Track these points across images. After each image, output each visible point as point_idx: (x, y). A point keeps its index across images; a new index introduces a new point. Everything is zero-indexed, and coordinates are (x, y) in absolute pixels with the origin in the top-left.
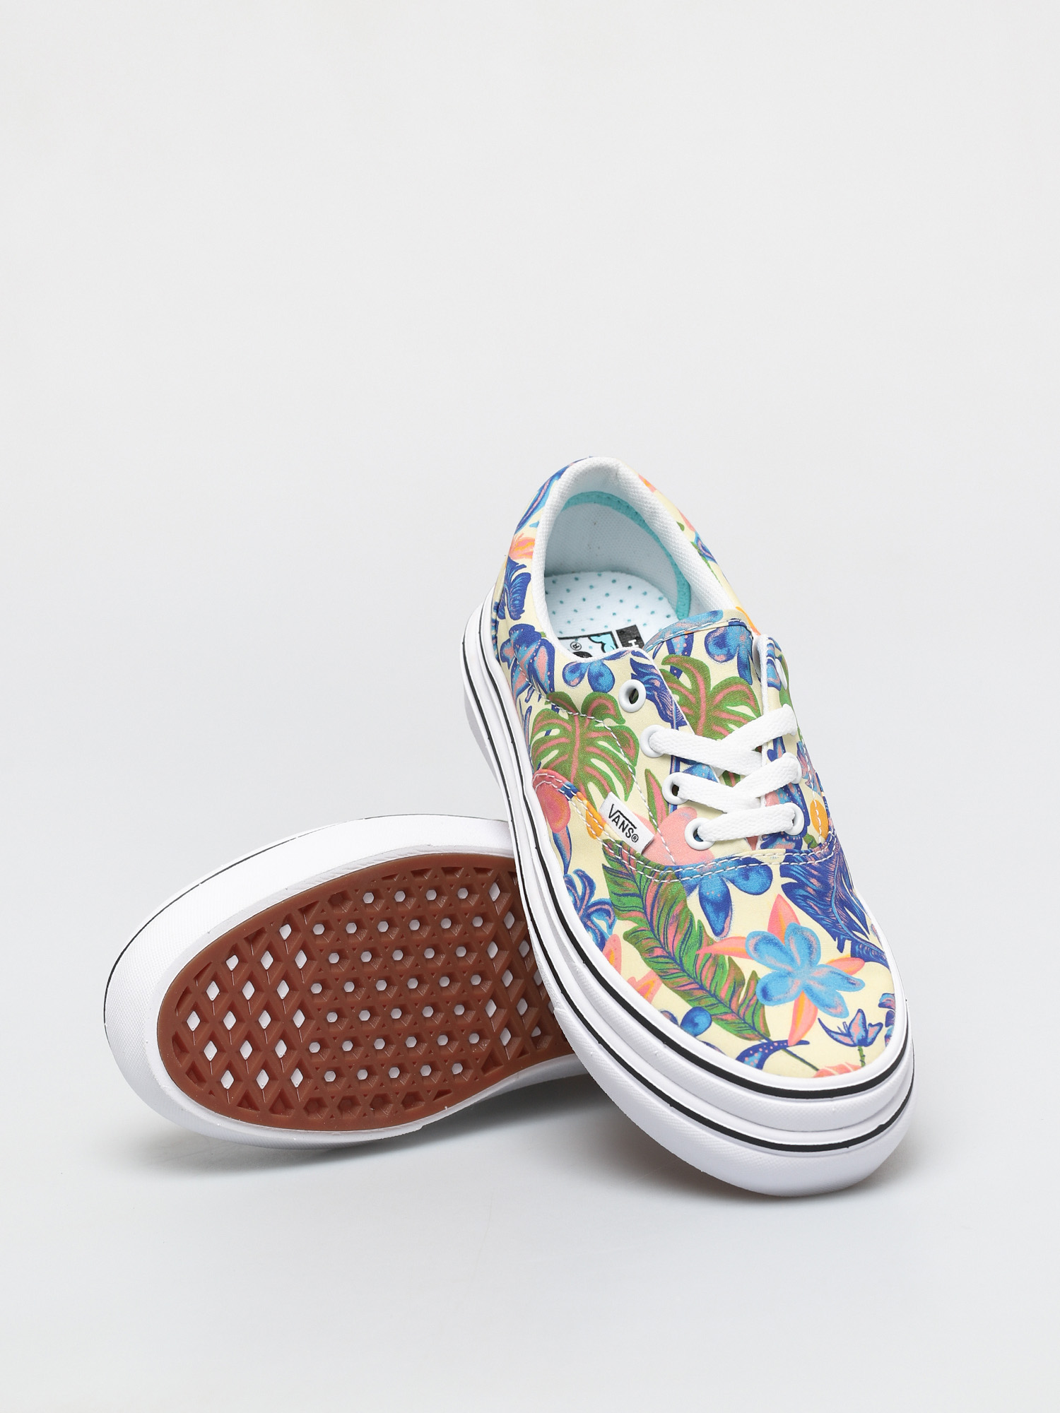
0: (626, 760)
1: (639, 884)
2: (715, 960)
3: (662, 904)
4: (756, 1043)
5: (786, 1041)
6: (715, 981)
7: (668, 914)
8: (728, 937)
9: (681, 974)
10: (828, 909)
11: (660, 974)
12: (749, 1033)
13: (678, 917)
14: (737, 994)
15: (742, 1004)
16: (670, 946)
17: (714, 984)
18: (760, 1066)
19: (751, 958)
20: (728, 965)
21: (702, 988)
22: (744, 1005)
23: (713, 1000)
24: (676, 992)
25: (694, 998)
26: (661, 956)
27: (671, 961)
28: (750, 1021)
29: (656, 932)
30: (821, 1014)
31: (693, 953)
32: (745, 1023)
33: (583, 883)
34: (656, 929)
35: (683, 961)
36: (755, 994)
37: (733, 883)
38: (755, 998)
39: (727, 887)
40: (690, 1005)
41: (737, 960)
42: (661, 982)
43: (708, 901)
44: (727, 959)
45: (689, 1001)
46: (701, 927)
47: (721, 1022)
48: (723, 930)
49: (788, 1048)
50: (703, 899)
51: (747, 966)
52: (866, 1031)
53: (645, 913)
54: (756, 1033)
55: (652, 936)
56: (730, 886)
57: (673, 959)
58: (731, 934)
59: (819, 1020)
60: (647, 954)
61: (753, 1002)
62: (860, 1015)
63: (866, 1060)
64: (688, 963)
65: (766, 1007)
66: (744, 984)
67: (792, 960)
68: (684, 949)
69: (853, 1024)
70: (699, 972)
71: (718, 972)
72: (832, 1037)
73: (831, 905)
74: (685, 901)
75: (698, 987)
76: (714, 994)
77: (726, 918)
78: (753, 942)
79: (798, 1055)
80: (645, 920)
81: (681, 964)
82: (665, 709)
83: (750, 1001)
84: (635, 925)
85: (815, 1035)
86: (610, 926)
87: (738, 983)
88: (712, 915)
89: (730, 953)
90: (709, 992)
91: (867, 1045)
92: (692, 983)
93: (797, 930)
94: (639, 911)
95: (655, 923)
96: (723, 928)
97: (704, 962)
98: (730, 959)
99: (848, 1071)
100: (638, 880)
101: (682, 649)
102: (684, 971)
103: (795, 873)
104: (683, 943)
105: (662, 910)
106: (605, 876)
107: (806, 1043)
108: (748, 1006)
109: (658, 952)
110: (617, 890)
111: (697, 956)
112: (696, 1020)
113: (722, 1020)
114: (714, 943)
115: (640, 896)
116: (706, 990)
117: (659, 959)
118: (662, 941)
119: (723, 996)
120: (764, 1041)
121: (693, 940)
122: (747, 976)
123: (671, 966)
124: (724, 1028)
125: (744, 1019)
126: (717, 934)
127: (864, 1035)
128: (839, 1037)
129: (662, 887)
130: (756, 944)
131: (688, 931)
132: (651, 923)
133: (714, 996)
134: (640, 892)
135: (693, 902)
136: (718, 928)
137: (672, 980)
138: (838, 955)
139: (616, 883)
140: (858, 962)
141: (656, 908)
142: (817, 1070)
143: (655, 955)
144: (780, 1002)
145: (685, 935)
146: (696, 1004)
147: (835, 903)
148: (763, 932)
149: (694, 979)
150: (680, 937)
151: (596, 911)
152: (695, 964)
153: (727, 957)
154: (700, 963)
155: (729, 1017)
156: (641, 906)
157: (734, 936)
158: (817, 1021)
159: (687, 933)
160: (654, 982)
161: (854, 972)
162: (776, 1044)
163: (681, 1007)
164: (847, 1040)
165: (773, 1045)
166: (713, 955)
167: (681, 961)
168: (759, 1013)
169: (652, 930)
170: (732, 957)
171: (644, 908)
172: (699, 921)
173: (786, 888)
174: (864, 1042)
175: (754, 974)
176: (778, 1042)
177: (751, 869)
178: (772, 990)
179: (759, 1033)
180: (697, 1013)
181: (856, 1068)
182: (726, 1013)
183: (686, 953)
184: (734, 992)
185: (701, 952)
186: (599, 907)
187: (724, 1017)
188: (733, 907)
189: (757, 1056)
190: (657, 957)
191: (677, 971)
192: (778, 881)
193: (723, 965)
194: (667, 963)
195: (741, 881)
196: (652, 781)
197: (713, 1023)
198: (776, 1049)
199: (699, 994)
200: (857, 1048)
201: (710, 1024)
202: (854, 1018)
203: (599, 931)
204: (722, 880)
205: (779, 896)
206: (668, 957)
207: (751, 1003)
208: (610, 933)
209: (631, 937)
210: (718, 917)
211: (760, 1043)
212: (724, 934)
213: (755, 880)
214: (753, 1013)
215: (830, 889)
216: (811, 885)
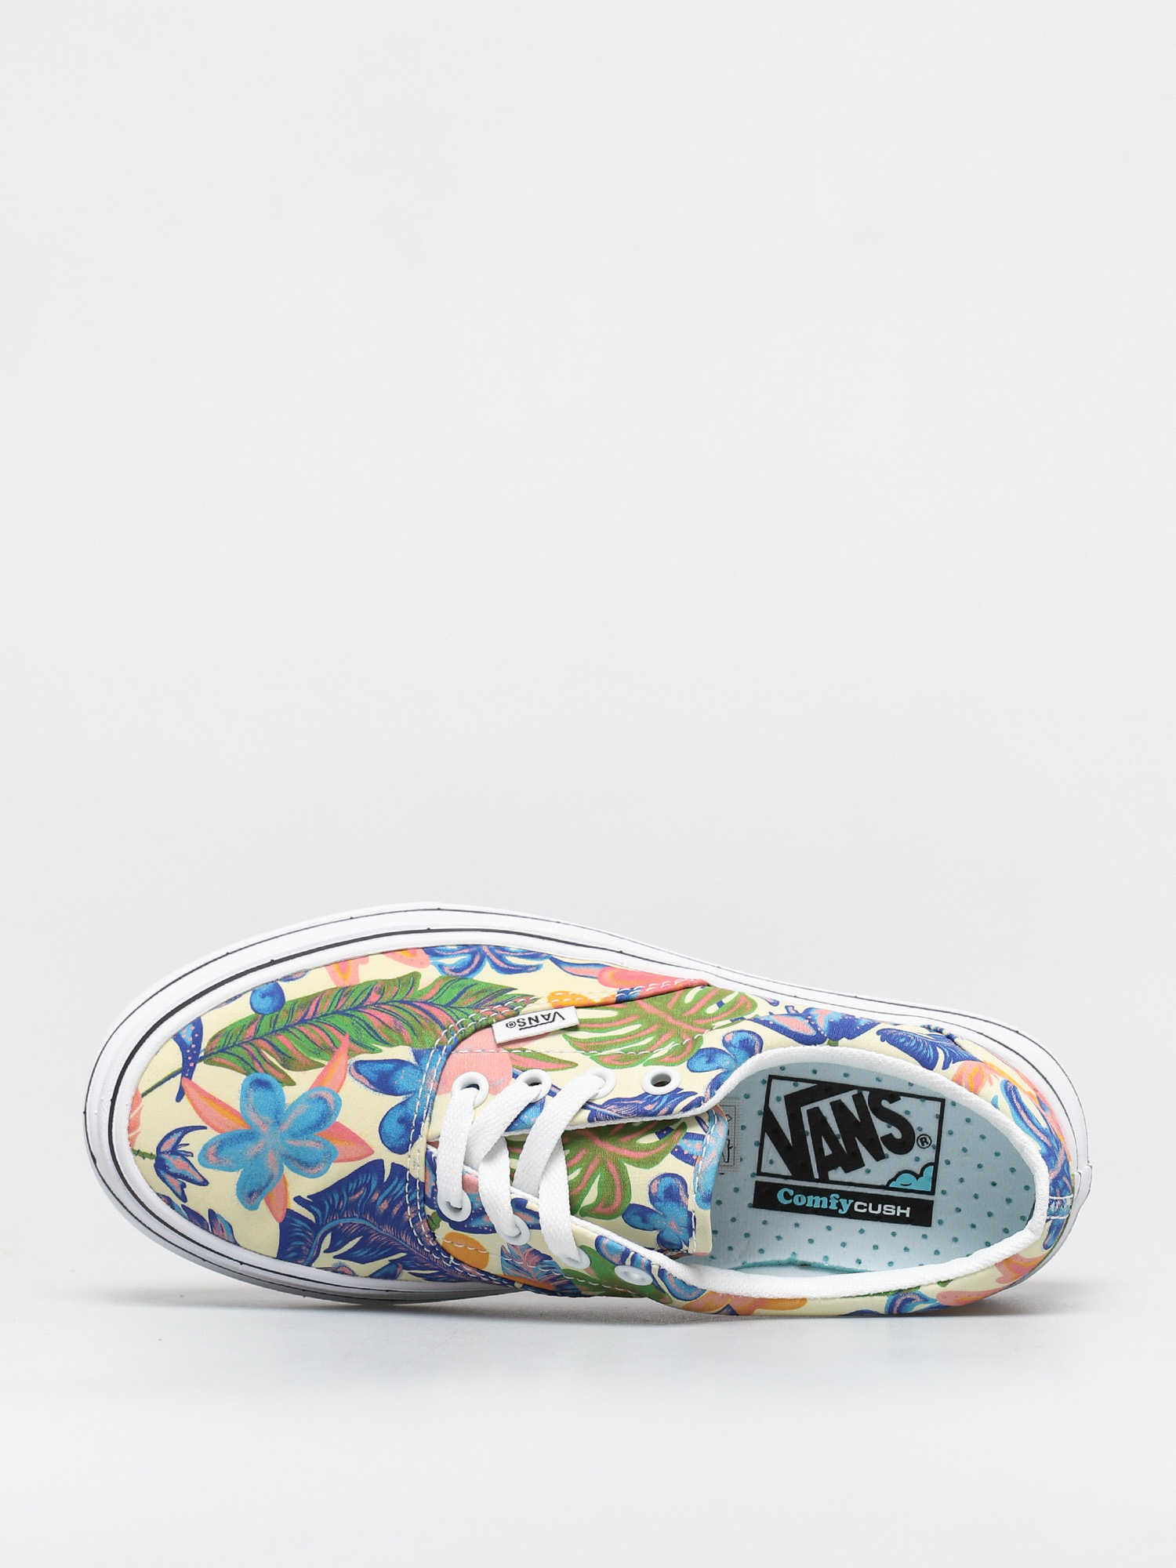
0: (604, 1053)
1: (462, 1009)
2: (330, 1050)
3: (422, 1021)
4: (204, 1045)
5: (190, 1077)
6: (304, 1038)
7: (407, 1023)
8: (348, 1074)
9: (333, 1008)
10: (356, 1212)
11: (348, 990)
12: (220, 1042)
13: (399, 1031)
14: (274, 1053)
15: (259, 1052)
16: (373, 1012)
17: (299, 1034)
18: (177, 1038)
19: (312, 1089)
20: (316, 1060)
21: (303, 1021)
22: (256, 1054)
23: (280, 1024)
24: (315, 996)
25: (296, 1007)
26: (367, 998)
27: (357, 1003)
28: (233, 1050)
29: (397, 1004)
30: (210, 1134)
31: (350, 1030)
32: (234, 1045)
33: (517, 966)
34: (401, 1006)
35: (345, 1017)
36: (265, 1072)
37: (401, 1104)
38: (260, 1070)
39: (400, 1095)
40: (290, 1001)
41: (316, 1072)
42: (339, 985)
43: (396, 1069)
44: (323, 1062)
45: (295, 1002)
46: (373, 1050)
47: (249, 1021)
48: (358, 1072)
49: (180, 1075)
50: (400, 1064)
51: (304, 1081)
52: (175, 1176)
53: (425, 1002)
54: (215, 1051)
55: (395, 999)
56: (400, 1099)
57: (356, 1009)
58: (349, 1078)
59: (205, 1128)
60: (381, 987)
61: (256, 1066)
62: (200, 1180)
63: (139, 1158)
64: (338, 1020)
65: (245, 1077)
66: (284, 1066)
67: (295, 1136)
68: (359, 1023)
69: (187, 1164)
70: (323, 1026)
71: (312, 1045)
72: (177, 1131)
73: (360, 1217)
74: (409, 1045)
75: (306, 1018)
76: (288, 1030)
77: (369, 1080)
78: (330, 1098)
79: (168, 1082)
80: (418, 999)
81: (343, 1013)
82: (619, 1105)
83: (260, 1063)
84: (419, 989)
85: (185, 1114)
86: (441, 967)
87: (288, 1061)
88: (380, 1067)
89: (327, 1068)
90: (293, 1026)
91: (156, 1166)
92: (314, 1014)
93: (329, 1158)
94: (432, 998)
95: (407, 1007)
96: (360, 1074)
97: (332, 1037)
98: (321, 1065)
99: (130, 1130)
100: (467, 1010)
101: (683, 1148)
102: (334, 1013)
103: (395, 1183)
104: (367, 1025)
105: (415, 1018)
106: (500, 986)
107: (179, 1098)
108: (254, 1058)
109: (374, 997)
110: (475, 989)
111: (343, 1032)
112: (268, 999)
113: (251, 1023)
114: (350, 1056)
115: (448, 1005)
116: (297, 1024)
117: (366, 995)
118: (383, 1006)
119: (280, 1037)
120: (202, 1054)
121: (364, 1036)
122: (292, 1074)
123: (349, 1003)
124: (240, 1021)
125: (239, 1045)
126: (357, 1063)
127: (171, 1170)
128: (173, 1140)
129: (439, 1028)
130: (325, 1102)
131: (377, 1035)
132: (409, 1003)
133: (285, 1029)
134: (452, 1007)
135: (404, 1053)
136: (363, 1068)
137: (333, 997)
138: (292, 1194)
139: (482, 991)
140: (281, 1215)
141: (425, 1016)
142: (144, 1095)
143: (373, 993)
144: (245, 1095)
145: (374, 1031)
146: (287, 1007)
147: (364, 1225)
148: (337, 1115)
149: (318, 1018)
150: (375, 1024)
151: (472, 961)
152: (336, 1028)
153: (326, 1063)
154: (334, 1033)
155: (251, 1032)
156: (435, 1002)
157: (346, 1080)
158: (204, 1124)
159: (375, 1033)
160: (344, 979)
161: (269, 1204)
162: (192, 1065)
163: (293, 992)
164: (167, 1147)
165: (191, 1061)
166: (335, 1049)
167: (348, 1015)
168: (240, 1065)
169: (402, 1002)
170: (323, 1069)
171: (431, 1004)
172: (381, 1051)
173: (378, 1164)
174: (160, 1166)
175: (292, 1083)
176: (193, 1069)
177: (408, 1130)
178: (261, 1093)
179: (214, 1053)
180: (276, 1003)
181: (132, 1141)
182: (257, 1030)
183: (353, 1024)
184: (279, 1051)
185: (345, 1040)
186: (473, 966)
187: (253, 1026)
188: (377, 1093)
189: (188, 1039)
190: (369, 994)
191: (339, 1006)
192: (389, 1158)
193: (318, 1055)
194: (355, 1001)
195: (401, 1113)
196: (561, 1066)
197: (254, 1013)
198: (185, 1061)
199: (298, 1016)
200: (155, 1153)
201: (253, 1009)
202: (197, 1171)
203: (447, 956)
204: (411, 1092)
205: (371, 1152)
206: (361, 1004)
207: (257, 1063)
208: (433, 964)
209: (414, 978)
210: (375, 1072)
211: (202, 1048)
212: (354, 1072)
213: (395, 1129)
214: (242, 1059)
215: (379, 1225)
216: (381, 1199)
